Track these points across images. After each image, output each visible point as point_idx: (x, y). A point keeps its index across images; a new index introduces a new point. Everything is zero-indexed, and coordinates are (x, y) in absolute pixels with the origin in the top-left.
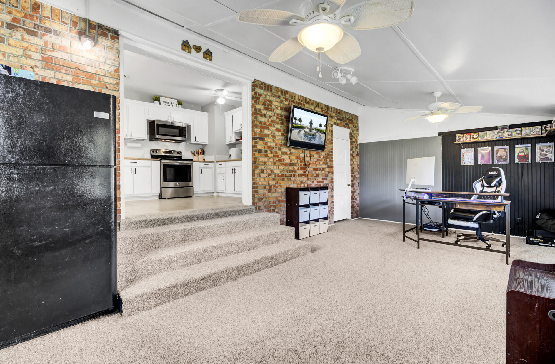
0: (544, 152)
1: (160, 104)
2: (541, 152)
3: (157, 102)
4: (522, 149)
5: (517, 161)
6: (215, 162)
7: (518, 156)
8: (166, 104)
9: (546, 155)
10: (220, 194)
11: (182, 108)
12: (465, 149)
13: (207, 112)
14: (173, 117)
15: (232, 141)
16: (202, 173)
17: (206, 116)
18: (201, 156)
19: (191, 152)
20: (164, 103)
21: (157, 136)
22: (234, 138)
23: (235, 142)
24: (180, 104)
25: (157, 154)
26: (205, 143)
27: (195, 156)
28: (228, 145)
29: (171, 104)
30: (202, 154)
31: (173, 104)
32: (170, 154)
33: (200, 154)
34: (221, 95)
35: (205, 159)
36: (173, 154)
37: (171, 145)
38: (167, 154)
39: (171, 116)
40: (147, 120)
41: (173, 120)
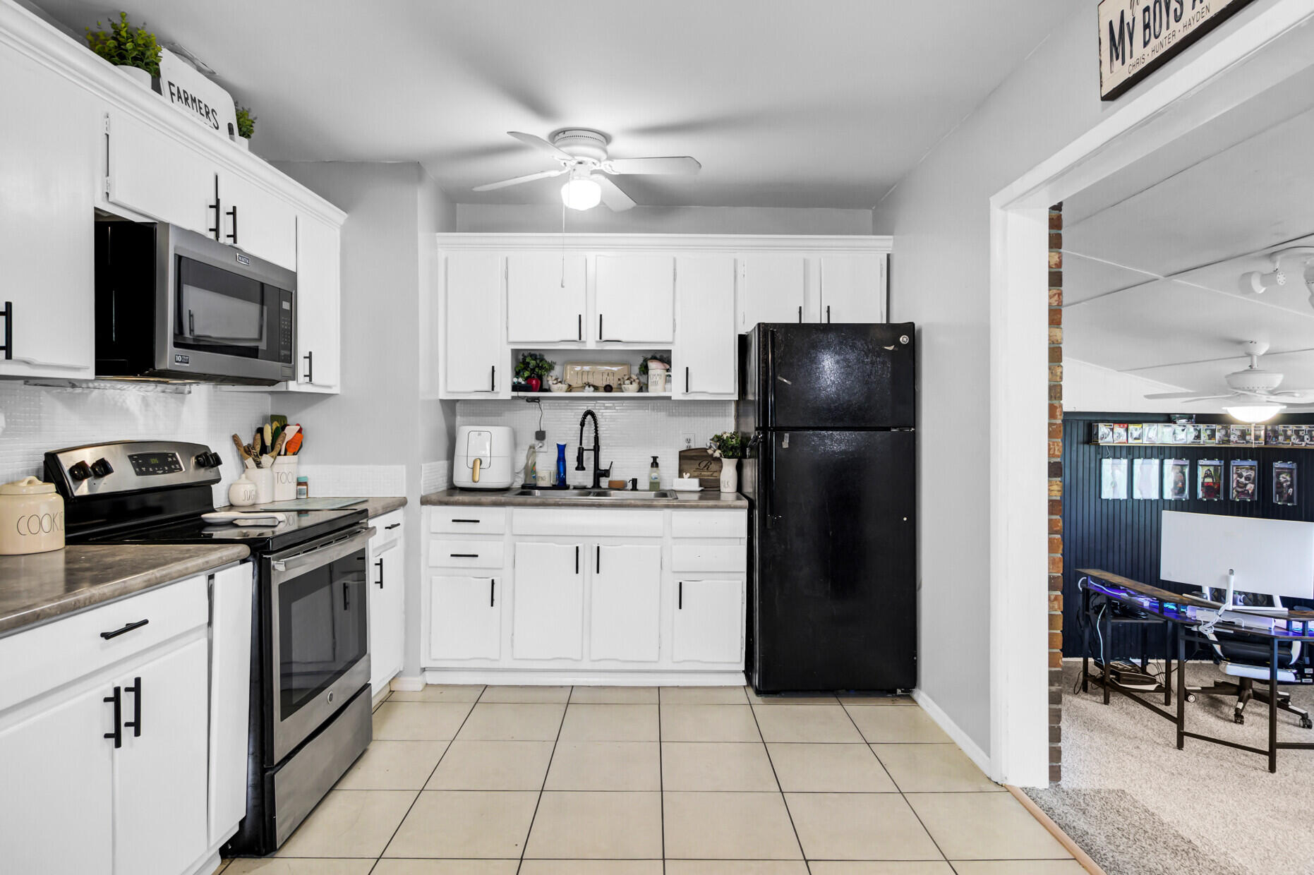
0: (1243, 480)
1: (158, 90)
2: (1238, 479)
3: (143, 74)
4: (1209, 470)
5: (1200, 494)
6: (414, 501)
7: (1203, 483)
8: (182, 104)
9: (1246, 485)
11: (256, 153)
12: (1110, 461)
13: (346, 212)
14: (234, 213)
15: (498, 393)
16: (381, 583)
17: (338, 232)
18: (286, 464)
19: (236, 439)
20: (172, 94)
21: (169, 356)
22: (506, 379)
23: (513, 398)
24: (244, 126)
25: (105, 485)
26: (329, 387)
27: (259, 465)
28: (444, 403)
29: (203, 112)
30: (294, 454)
31: (210, 115)
32: (171, 471)
33: (285, 454)
34: (580, 163)
35: (306, 484)
36: (181, 469)
37: (145, 402)
38: (154, 473)
39: (225, 207)
40: (98, 213)
41: (234, 236)
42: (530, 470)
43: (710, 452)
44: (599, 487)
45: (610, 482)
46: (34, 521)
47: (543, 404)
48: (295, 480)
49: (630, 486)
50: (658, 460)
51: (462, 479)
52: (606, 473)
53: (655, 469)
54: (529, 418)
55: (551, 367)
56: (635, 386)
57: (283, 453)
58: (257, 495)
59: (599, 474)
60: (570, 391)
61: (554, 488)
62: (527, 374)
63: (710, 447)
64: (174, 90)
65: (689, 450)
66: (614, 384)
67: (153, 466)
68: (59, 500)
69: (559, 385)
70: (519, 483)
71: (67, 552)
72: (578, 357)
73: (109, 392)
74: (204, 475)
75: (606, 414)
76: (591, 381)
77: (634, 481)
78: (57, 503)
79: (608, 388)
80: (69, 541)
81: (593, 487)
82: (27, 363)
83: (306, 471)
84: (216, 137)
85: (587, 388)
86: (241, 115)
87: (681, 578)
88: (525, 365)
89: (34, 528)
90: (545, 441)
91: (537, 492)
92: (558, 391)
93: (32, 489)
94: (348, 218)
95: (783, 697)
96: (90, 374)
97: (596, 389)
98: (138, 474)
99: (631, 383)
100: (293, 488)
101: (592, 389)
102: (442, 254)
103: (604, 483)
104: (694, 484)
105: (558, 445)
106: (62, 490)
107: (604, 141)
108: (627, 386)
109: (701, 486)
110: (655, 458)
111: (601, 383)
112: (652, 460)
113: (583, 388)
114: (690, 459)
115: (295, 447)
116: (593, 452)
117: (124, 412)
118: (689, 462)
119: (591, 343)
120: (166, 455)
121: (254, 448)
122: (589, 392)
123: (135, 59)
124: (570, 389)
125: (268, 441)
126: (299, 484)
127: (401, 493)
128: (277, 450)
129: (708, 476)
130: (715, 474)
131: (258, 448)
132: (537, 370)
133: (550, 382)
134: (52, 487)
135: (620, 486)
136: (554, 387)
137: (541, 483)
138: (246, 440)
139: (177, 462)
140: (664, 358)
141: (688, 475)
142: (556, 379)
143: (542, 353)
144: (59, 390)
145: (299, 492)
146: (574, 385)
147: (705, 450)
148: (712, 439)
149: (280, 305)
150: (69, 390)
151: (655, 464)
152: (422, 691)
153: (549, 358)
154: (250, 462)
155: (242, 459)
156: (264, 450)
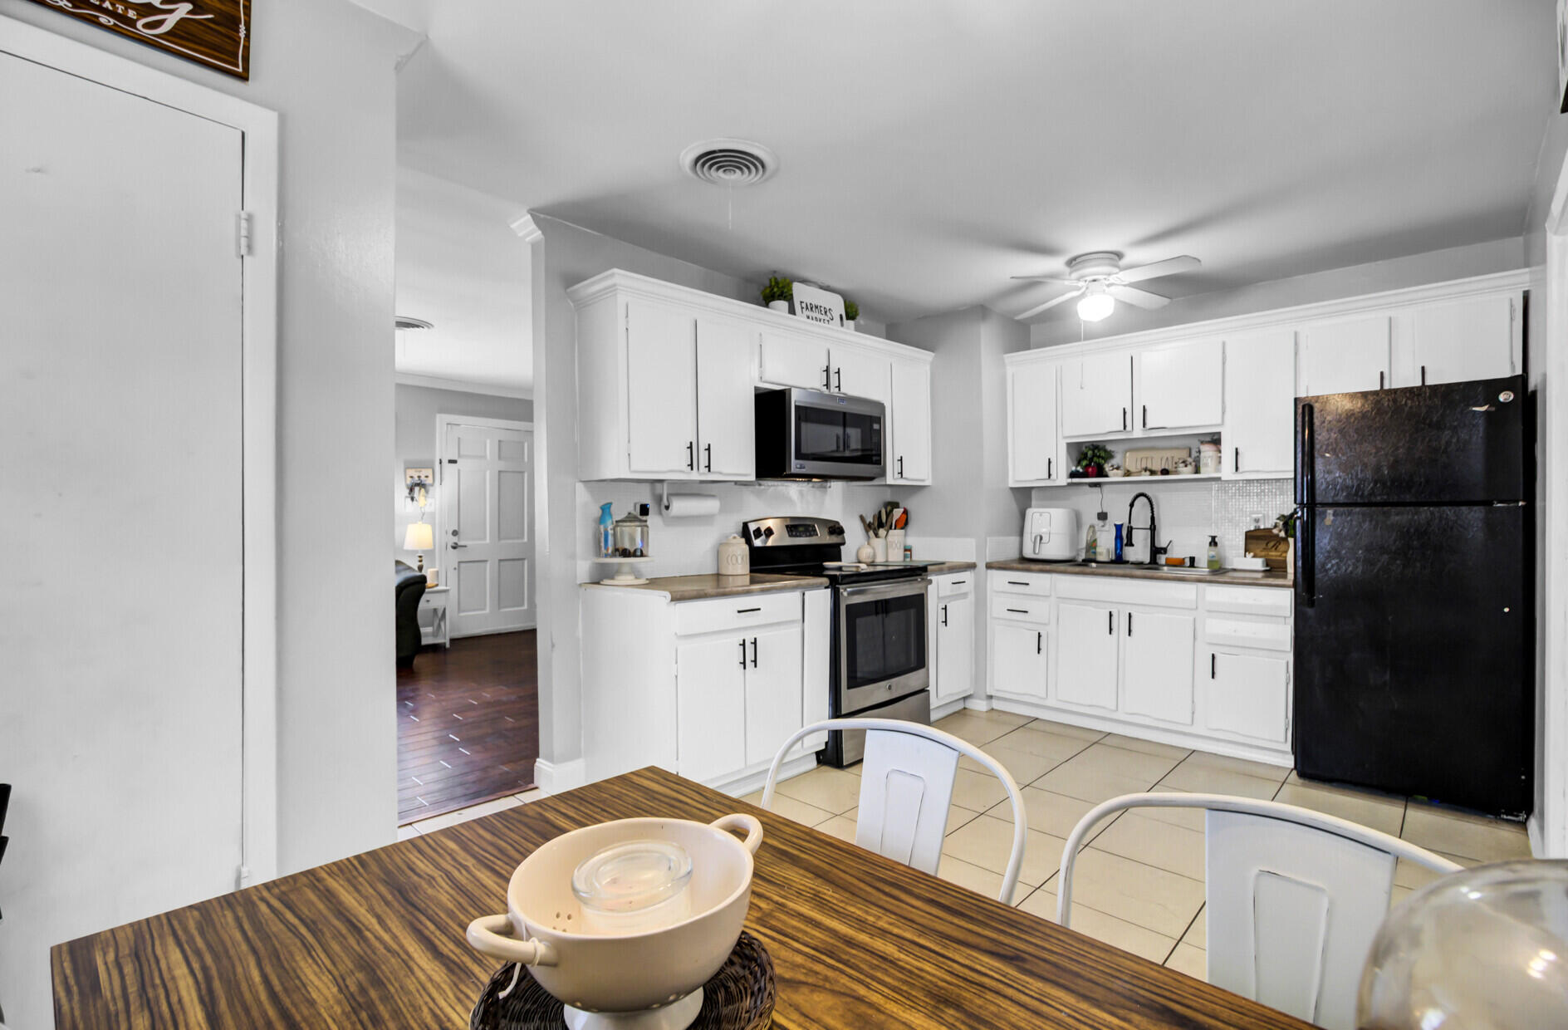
1: (792, 311)
3: (782, 305)
6: (981, 566)
8: (809, 313)
10: (996, 705)
11: (858, 329)
13: (933, 351)
14: (838, 372)
15: (1054, 480)
16: (946, 622)
17: (928, 368)
18: (896, 535)
19: (862, 518)
20: (802, 308)
21: (795, 465)
22: (1062, 468)
23: (1070, 485)
24: (851, 313)
25: (770, 542)
26: (923, 480)
27: (877, 535)
28: (1016, 491)
29: (823, 312)
30: (902, 529)
31: (828, 313)
32: (810, 536)
33: (895, 529)
34: (1094, 281)
35: (910, 550)
36: (817, 535)
37: (801, 493)
38: (800, 536)
39: (833, 369)
40: (756, 389)
41: (839, 387)
42: (1092, 546)
43: (1275, 531)
44: (1156, 563)
45: (1167, 559)
46: (734, 558)
47: (1105, 488)
48: (902, 547)
49: (1188, 562)
50: (1217, 540)
51: (1028, 553)
52: (1164, 550)
53: (1213, 548)
54: (1089, 501)
55: (1109, 456)
56: (1190, 468)
57: (893, 527)
58: (874, 555)
59: (1156, 551)
60: (1128, 476)
61: (1112, 562)
62: (1084, 463)
63: (1276, 526)
64: (804, 305)
65: (1257, 530)
66: (1170, 467)
67: (800, 532)
68: (746, 547)
69: (1115, 471)
70: (1082, 556)
71: (751, 576)
72: (1133, 445)
73: (780, 488)
74: (834, 539)
75: (1162, 496)
76: (1149, 467)
77: (1192, 560)
78: (744, 549)
79: (1165, 472)
80: (751, 571)
81: (1150, 563)
82: (720, 473)
83: (911, 541)
84: (830, 329)
85: (1143, 472)
86: (847, 307)
87: (1214, 650)
88: (1085, 456)
89: (734, 562)
90: (1107, 521)
91: (1094, 565)
92: (1115, 476)
93: (734, 541)
94: (935, 356)
95: (1334, 786)
96: (753, 478)
97: (1153, 473)
98: (790, 536)
99: (1186, 466)
100: (901, 552)
101: (1148, 473)
102: (1010, 370)
103: (1162, 559)
104: (1258, 564)
105: (1115, 525)
106: (749, 542)
107: (1116, 258)
108: (1181, 468)
109: (1267, 565)
110: (1213, 538)
111: (1157, 467)
112: (1210, 539)
113: (1139, 473)
114: (1256, 539)
115: (904, 523)
116: (1149, 531)
117: (789, 500)
118: (1255, 541)
119: (1138, 432)
120: (809, 526)
121: (873, 524)
122: (1146, 477)
123: (779, 296)
124: (1128, 473)
125: (884, 520)
126: (906, 550)
127: (971, 560)
128: (889, 524)
129: (1276, 556)
130: (1284, 555)
131: (876, 524)
132: (1095, 459)
133: (1107, 469)
134: (743, 540)
135: (1179, 563)
136: (1110, 473)
137: (1100, 558)
138: (869, 519)
139: (815, 530)
140: (1215, 440)
141: (1252, 554)
142: (1112, 466)
143: (1104, 444)
144: (752, 487)
145: (905, 556)
146: (1132, 469)
147: (1269, 530)
148: (1278, 519)
149: (872, 426)
150: (757, 487)
151: (1213, 542)
152: (987, 712)
153: (1109, 447)
154: (871, 533)
155: (867, 532)
156: (881, 525)
